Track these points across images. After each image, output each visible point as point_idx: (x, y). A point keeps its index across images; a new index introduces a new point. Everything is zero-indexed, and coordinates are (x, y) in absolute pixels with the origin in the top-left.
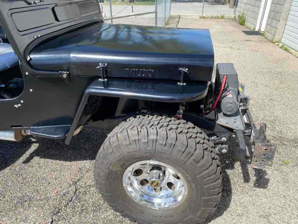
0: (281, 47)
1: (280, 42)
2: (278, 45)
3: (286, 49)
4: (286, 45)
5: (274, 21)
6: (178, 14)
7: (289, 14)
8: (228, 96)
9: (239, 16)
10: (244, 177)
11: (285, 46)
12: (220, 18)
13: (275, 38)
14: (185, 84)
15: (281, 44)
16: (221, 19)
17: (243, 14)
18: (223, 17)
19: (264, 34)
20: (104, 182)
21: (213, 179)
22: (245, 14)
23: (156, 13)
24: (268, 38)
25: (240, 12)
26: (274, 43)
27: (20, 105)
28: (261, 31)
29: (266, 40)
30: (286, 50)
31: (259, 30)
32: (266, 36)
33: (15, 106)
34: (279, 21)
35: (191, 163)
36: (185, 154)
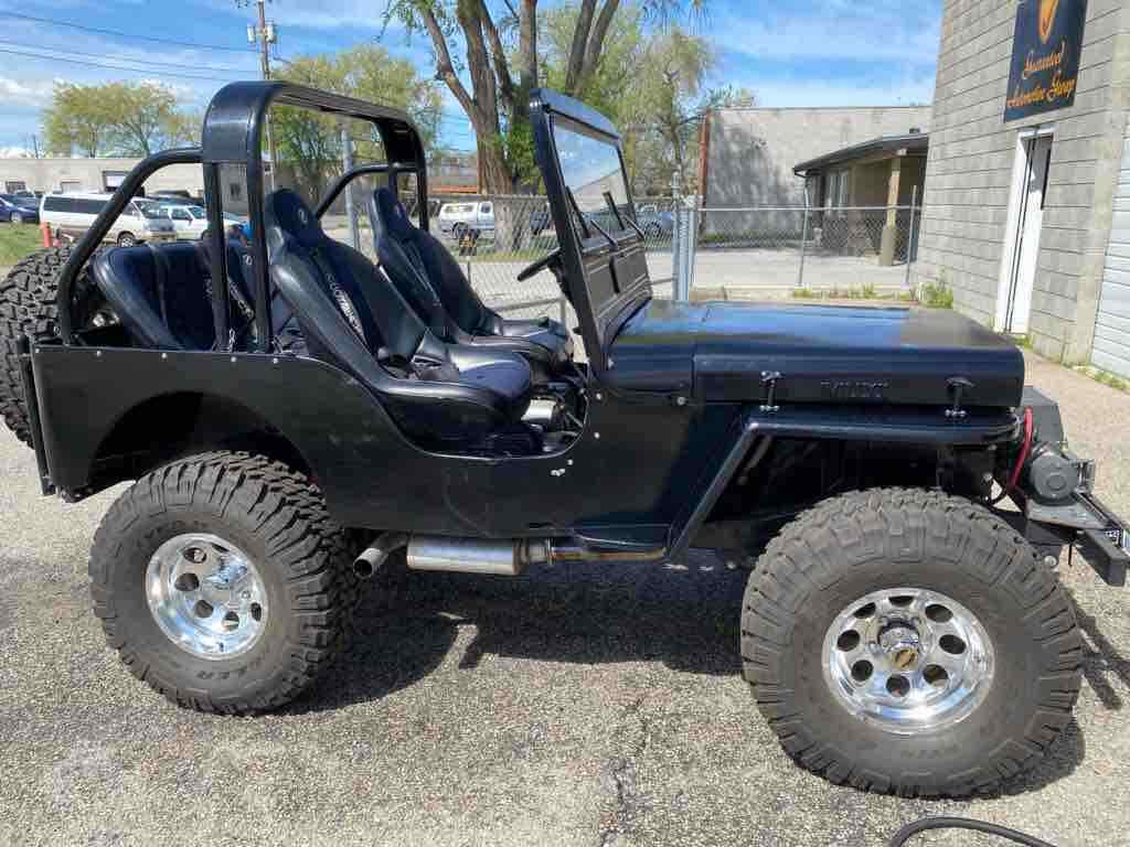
0: (1098, 379)
1: (1088, 365)
2: (1084, 372)
3: (1113, 384)
4: (1111, 372)
5: (1058, 300)
6: (719, 285)
7: (1103, 280)
8: (1045, 454)
9: (929, 290)
10: (1100, 695)
11: (1108, 374)
12: (861, 295)
13: (1071, 351)
14: (963, 412)
15: (1094, 371)
16: (867, 297)
17: (943, 282)
18: (871, 293)
19: (1027, 339)
20: (778, 653)
21: (1062, 624)
22: (949, 281)
23: (676, 281)
24: (1047, 354)
25: (929, 275)
26: (1070, 367)
27: (563, 471)
28: (1012, 331)
29: (1039, 358)
30: (1116, 386)
31: (1007, 330)
32: (1037, 345)
33: (554, 472)
34: (1075, 299)
35: (1010, 581)
36: (993, 560)
